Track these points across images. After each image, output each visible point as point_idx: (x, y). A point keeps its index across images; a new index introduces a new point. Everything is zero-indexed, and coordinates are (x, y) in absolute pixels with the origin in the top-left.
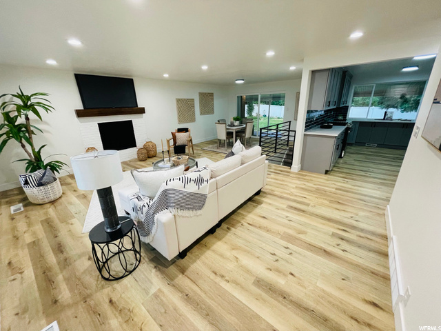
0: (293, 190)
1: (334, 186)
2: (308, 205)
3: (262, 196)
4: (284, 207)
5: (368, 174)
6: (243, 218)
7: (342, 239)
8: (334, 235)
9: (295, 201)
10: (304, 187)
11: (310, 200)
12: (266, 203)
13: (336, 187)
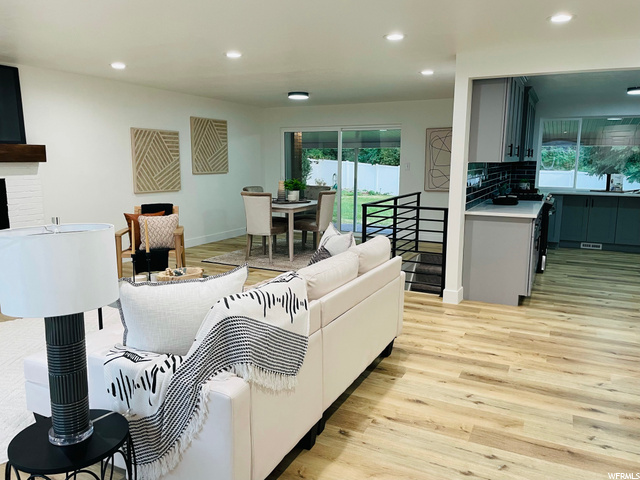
0: (462, 342)
1: (544, 328)
2: (505, 368)
3: (398, 359)
4: (456, 376)
5: (604, 302)
6: (372, 409)
7: (596, 427)
8: (576, 421)
9: (474, 363)
10: (482, 332)
11: (505, 358)
12: (412, 371)
13: (550, 330)
